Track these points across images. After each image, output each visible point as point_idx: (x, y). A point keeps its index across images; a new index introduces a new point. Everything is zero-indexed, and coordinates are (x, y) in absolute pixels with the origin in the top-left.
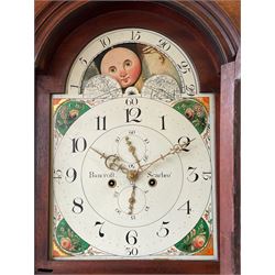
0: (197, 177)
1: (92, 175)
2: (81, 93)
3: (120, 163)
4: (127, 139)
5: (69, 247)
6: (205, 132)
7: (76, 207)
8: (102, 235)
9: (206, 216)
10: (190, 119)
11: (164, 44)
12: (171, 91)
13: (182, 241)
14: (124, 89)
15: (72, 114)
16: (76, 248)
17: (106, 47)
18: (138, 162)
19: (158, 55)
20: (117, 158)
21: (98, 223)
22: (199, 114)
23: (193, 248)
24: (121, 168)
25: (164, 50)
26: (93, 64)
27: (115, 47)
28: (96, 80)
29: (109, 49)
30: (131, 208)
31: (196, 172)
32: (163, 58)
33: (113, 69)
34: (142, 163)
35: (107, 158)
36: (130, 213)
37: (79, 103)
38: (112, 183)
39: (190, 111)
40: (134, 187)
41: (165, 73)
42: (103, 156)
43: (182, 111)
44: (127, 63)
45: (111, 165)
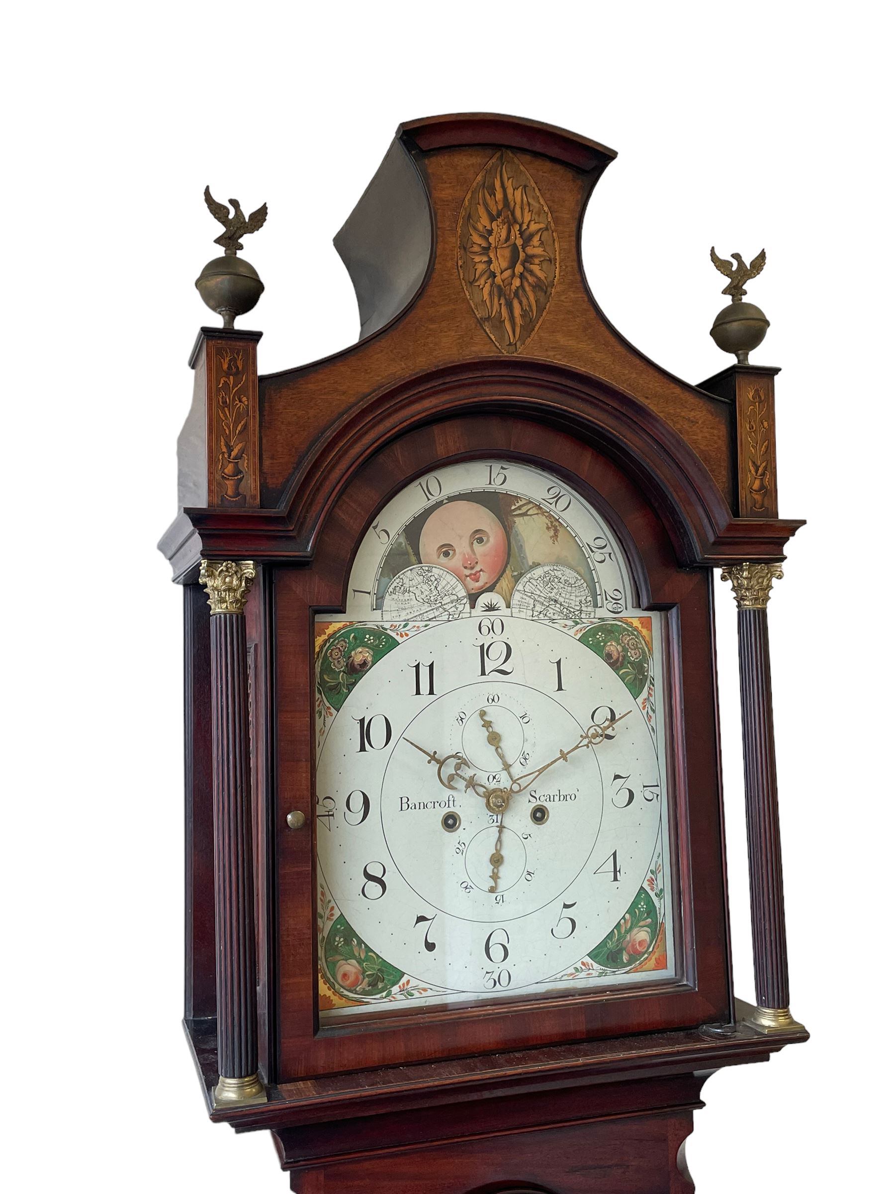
0: (631, 795)
1: (405, 804)
2: (379, 606)
3: (468, 773)
4: (483, 714)
5: (356, 983)
6: (644, 694)
7: (371, 884)
8: (430, 947)
9: (651, 881)
10: (615, 664)
11: (558, 498)
12: (574, 603)
13: (604, 943)
14: (473, 599)
15: (358, 659)
16: (373, 984)
17: (433, 500)
18: (507, 767)
19: (543, 521)
20: (462, 762)
21: (421, 919)
22: (633, 655)
23: (625, 958)
24: (472, 783)
25: (557, 510)
26: (402, 540)
27: (451, 499)
28: (410, 576)
29: (439, 504)
30: (495, 877)
31: (630, 784)
32: (555, 527)
33: (446, 551)
34: (517, 770)
35: (441, 763)
36: (492, 890)
37: (372, 632)
38: (451, 822)
39: (613, 647)
40: (501, 828)
41: (559, 562)
42: (433, 757)
43: (597, 648)
44: (478, 536)
45: (451, 778)
